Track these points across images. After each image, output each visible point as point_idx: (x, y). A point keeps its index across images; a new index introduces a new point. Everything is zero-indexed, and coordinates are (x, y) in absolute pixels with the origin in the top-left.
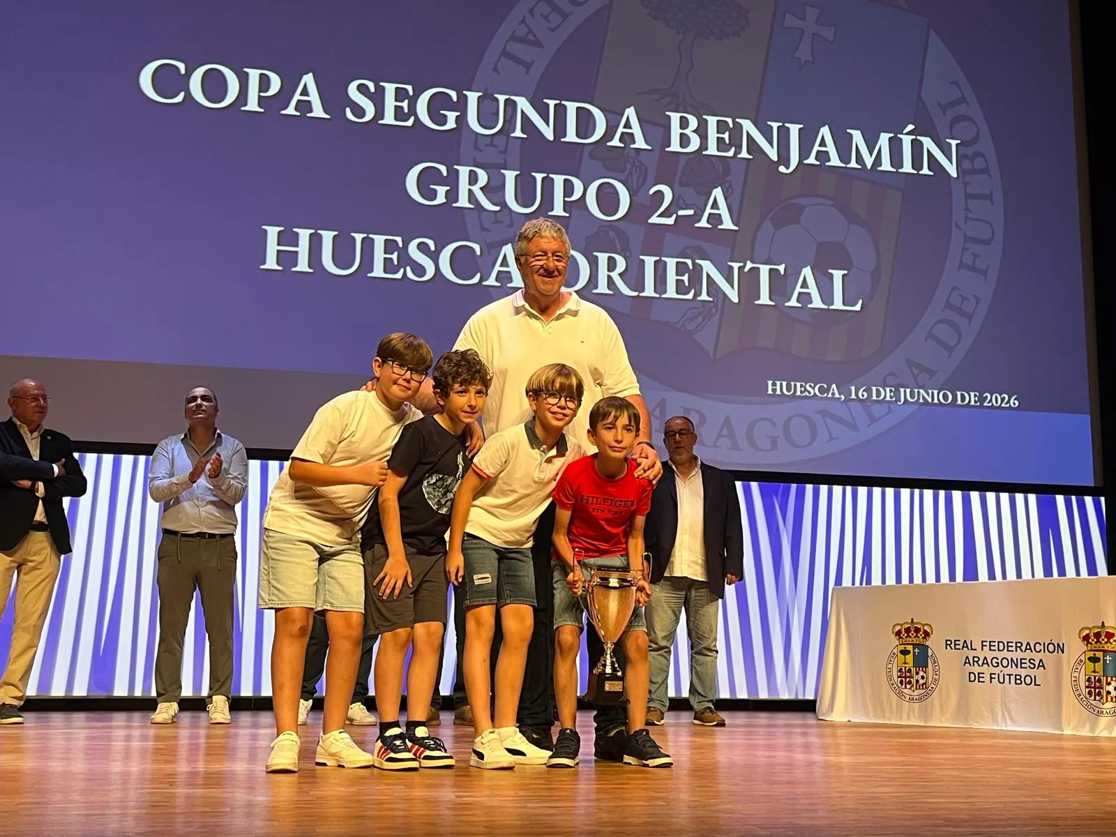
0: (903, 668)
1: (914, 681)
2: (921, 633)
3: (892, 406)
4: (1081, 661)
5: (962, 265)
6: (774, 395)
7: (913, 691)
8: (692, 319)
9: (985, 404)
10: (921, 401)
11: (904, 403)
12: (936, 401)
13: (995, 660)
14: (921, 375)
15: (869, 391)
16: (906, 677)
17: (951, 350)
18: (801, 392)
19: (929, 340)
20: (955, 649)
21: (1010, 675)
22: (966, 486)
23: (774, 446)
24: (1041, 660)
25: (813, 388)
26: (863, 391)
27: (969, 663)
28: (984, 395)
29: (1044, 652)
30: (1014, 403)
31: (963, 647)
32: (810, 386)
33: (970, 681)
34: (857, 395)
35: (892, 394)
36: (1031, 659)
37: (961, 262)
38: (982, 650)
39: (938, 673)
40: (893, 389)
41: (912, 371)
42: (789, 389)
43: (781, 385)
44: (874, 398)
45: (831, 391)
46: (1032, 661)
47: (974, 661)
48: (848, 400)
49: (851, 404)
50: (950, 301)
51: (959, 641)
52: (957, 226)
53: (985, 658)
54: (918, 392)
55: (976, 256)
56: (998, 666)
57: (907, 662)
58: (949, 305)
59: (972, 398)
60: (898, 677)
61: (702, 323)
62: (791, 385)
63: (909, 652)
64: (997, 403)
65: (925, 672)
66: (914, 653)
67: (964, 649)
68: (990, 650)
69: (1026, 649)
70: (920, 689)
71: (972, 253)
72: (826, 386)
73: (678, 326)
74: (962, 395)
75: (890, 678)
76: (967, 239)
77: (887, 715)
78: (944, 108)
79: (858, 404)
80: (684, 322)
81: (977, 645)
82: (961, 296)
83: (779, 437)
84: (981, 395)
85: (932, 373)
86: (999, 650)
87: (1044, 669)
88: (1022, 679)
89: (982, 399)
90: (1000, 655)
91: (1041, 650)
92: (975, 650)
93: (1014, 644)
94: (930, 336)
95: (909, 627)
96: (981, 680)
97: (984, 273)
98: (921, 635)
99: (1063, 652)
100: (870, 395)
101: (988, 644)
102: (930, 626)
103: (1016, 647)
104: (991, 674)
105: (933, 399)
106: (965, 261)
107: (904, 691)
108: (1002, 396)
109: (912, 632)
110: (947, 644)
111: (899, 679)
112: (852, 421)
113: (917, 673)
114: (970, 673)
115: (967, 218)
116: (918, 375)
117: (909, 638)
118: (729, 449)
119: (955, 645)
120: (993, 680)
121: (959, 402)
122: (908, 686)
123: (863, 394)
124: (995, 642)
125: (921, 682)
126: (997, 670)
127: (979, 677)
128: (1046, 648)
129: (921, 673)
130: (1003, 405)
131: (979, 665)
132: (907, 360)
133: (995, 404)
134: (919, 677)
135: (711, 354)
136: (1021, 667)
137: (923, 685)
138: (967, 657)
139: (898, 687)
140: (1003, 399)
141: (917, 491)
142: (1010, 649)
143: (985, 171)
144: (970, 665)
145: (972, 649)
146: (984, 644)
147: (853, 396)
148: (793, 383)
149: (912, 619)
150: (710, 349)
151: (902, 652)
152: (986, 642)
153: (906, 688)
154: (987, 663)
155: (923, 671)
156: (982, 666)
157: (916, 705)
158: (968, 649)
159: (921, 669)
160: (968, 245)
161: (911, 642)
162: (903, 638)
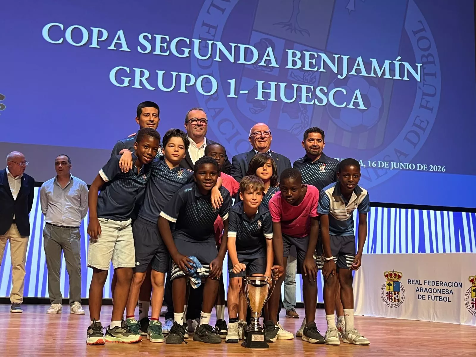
0: (389, 292)
1: (393, 298)
2: (397, 276)
3: (387, 170)
4: (469, 291)
7: (393, 303)
8: (296, 129)
9: (430, 170)
10: (401, 168)
11: (393, 169)
12: (408, 168)
13: (430, 290)
14: (401, 156)
15: (377, 163)
16: (390, 296)
17: (415, 145)
19: (405, 140)
20: (412, 284)
21: (437, 297)
22: (421, 208)
24: (451, 290)
26: (374, 163)
27: (418, 290)
28: (430, 166)
29: (453, 286)
30: (444, 170)
31: (416, 283)
33: (419, 299)
34: (371, 165)
35: (388, 165)
36: (446, 290)
38: (425, 285)
39: (404, 295)
40: (388, 163)
41: (397, 155)
46: (447, 291)
47: (421, 290)
48: (367, 167)
49: (368, 169)
50: (415, 122)
51: (414, 280)
53: (426, 288)
54: (400, 164)
55: (428, 102)
56: (432, 292)
57: (390, 289)
58: (414, 124)
59: (424, 167)
60: (386, 296)
63: (391, 285)
64: (435, 169)
65: (399, 294)
66: (394, 285)
68: (428, 285)
69: (445, 285)
70: (396, 302)
71: (426, 101)
73: (290, 132)
74: (420, 166)
76: (424, 94)
77: (380, 313)
78: (415, 33)
79: (372, 169)
80: (292, 130)
82: (420, 120)
84: (428, 165)
85: (406, 155)
86: (432, 285)
87: (453, 294)
88: (443, 299)
89: (429, 168)
90: (433, 287)
91: (451, 286)
92: (422, 284)
93: (439, 283)
94: (406, 138)
95: (392, 274)
96: (424, 298)
97: (431, 109)
98: (397, 277)
99: (461, 287)
100: (377, 165)
101: (427, 282)
102: (402, 273)
103: (440, 284)
104: (428, 296)
105: (406, 167)
106: (422, 104)
107: (389, 302)
108: (438, 167)
109: (393, 276)
110: (408, 282)
111: (387, 297)
112: (368, 177)
113: (395, 294)
114: (419, 295)
115: (424, 84)
116: (400, 156)
117: (391, 278)
119: (412, 282)
120: (429, 298)
121: (418, 169)
122: (391, 300)
123: (374, 165)
124: (430, 281)
125: (397, 298)
126: (431, 294)
127: (423, 297)
128: (454, 285)
129: (397, 294)
130: (438, 171)
132: (395, 149)
134: (395, 296)
136: (442, 293)
137: (397, 300)
138: (418, 288)
139: (386, 300)
140: (438, 168)
141: (398, 209)
142: (437, 284)
143: (433, 63)
144: (419, 292)
146: (426, 282)
149: (393, 270)
151: (388, 284)
152: (427, 281)
153: (389, 301)
154: (427, 291)
156: (424, 292)
157: (394, 309)
158: (418, 284)
159: (397, 292)
160: (424, 97)
161: (392, 280)
162: (389, 278)
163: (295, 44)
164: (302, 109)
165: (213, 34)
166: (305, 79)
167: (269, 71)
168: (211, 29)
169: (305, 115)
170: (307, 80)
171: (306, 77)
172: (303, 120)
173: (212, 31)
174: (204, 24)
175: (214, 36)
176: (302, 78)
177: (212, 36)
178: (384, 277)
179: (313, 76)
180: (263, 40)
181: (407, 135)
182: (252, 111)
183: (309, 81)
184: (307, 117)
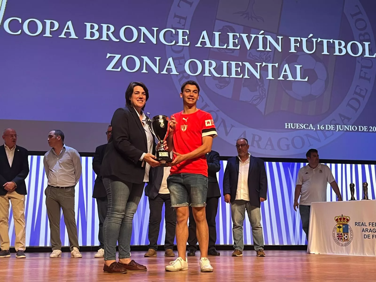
0: (339, 233)
1: (343, 238)
2: (346, 220)
5: (361, 77)
6: (288, 129)
7: (343, 242)
8: (255, 100)
9: (370, 131)
10: (345, 130)
11: (338, 131)
12: (351, 130)
13: (374, 230)
14: (345, 120)
15: (324, 126)
16: (340, 237)
17: (356, 110)
18: (298, 127)
19: (348, 106)
20: (359, 226)
22: (363, 163)
23: (288, 149)
25: (303, 126)
26: (323, 126)
27: (364, 231)
28: (370, 127)
31: (362, 225)
32: (302, 125)
33: (364, 238)
34: (320, 128)
35: (334, 127)
37: (360, 76)
38: (369, 226)
39: (352, 235)
40: (334, 126)
41: (341, 118)
42: (293, 126)
43: (291, 125)
44: (327, 129)
45: (310, 127)
47: (366, 230)
48: (317, 130)
49: (317, 131)
50: (356, 91)
51: (360, 223)
52: (358, 62)
53: (370, 229)
54: (344, 127)
55: (366, 73)
57: (340, 231)
58: (355, 93)
59: (365, 128)
60: (337, 237)
61: (259, 101)
62: (294, 125)
63: (341, 227)
65: (347, 235)
66: (343, 227)
67: (363, 226)
68: (372, 226)
70: (345, 241)
71: (364, 72)
72: (308, 125)
73: (250, 102)
74: (361, 127)
75: (334, 237)
76: (362, 67)
77: (333, 252)
78: (353, 16)
79: (320, 131)
80: (252, 101)
81: (367, 224)
82: (360, 89)
83: (290, 145)
84: (368, 127)
85: (349, 119)
89: (369, 129)
92: (367, 226)
94: (348, 104)
95: (341, 218)
96: (369, 237)
97: (369, 80)
98: (345, 221)
100: (325, 128)
101: (371, 224)
102: (349, 217)
104: (373, 235)
105: (350, 129)
106: (361, 75)
107: (339, 242)
109: (342, 220)
110: (355, 224)
111: (338, 238)
112: (318, 138)
113: (344, 235)
114: (364, 235)
115: (362, 59)
116: (344, 119)
118: (271, 150)
119: (359, 224)
120: (373, 237)
121: (360, 130)
122: (341, 240)
123: (322, 128)
124: (374, 223)
125: (346, 238)
127: (368, 236)
129: (346, 235)
131: (368, 232)
132: (339, 114)
133: (374, 131)
134: (345, 237)
135: (263, 114)
137: (346, 239)
138: (363, 229)
139: (337, 240)
141: (344, 165)
144: (365, 232)
145: (365, 226)
146: (370, 224)
147: (319, 129)
148: (295, 124)
149: (342, 215)
150: (263, 111)
151: (338, 227)
153: (340, 241)
154: (371, 231)
155: (346, 234)
156: (369, 232)
157: (344, 247)
158: (364, 226)
159: (346, 233)
160: (362, 69)
161: (342, 223)
162: (338, 222)
163: (252, 30)
164: (260, 83)
165: (184, 24)
166: (262, 57)
167: (231, 53)
168: (181, 20)
169: (262, 88)
170: (263, 58)
171: (262, 56)
172: (261, 92)
173: (182, 21)
174: (176, 16)
175: (184, 25)
176: (259, 57)
177: (183, 25)
178: (335, 221)
179: (268, 56)
180: (226, 27)
181: (349, 102)
182: (217, 86)
183: (265, 60)
184: (264, 90)
